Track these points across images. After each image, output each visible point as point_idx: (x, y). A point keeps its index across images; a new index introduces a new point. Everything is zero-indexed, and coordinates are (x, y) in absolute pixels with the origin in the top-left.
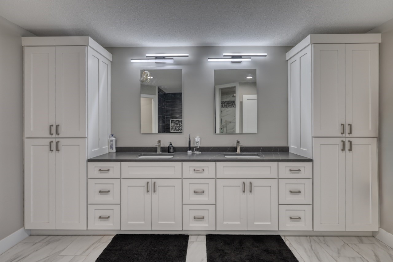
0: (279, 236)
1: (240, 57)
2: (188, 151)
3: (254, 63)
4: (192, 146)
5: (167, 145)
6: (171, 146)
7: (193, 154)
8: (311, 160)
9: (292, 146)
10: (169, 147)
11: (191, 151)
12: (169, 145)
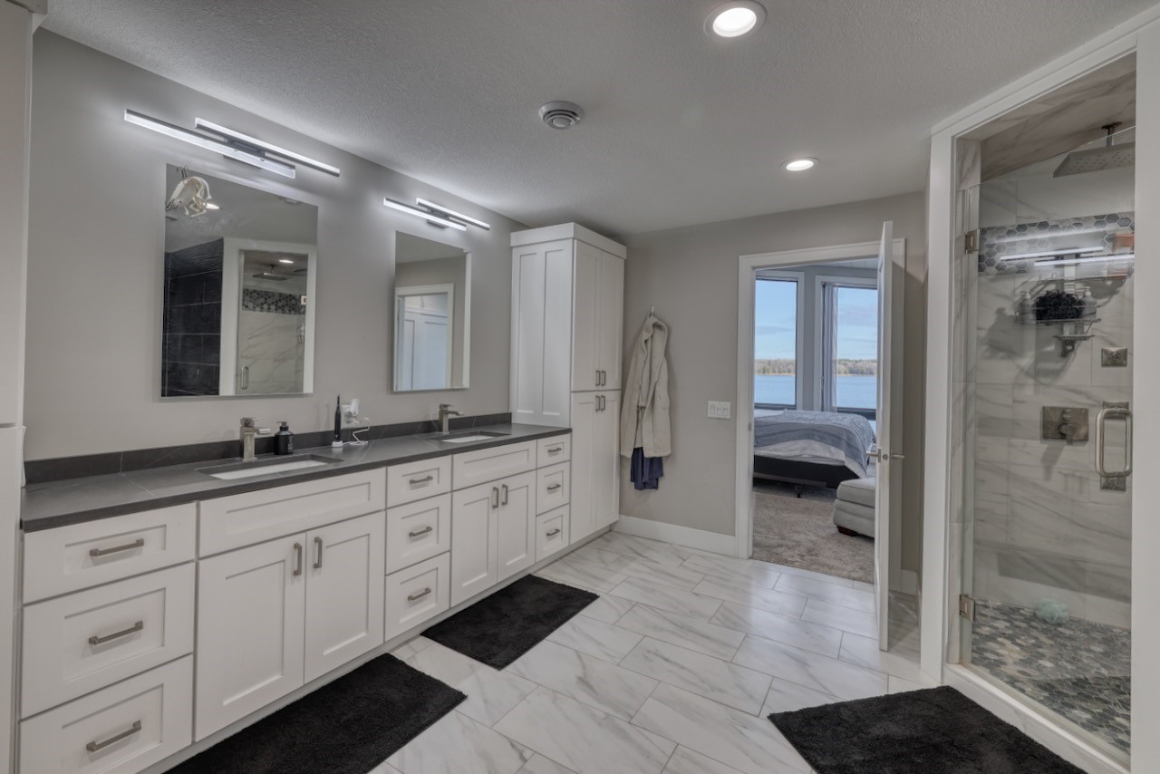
0: (530, 575)
1: (446, 216)
2: (335, 444)
3: (467, 236)
4: (344, 425)
5: (270, 430)
6: (284, 433)
7: (347, 450)
8: (568, 431)
9: (519, 411)
10: (277, 437)
11: (340, 444)
12: (278, 430)
